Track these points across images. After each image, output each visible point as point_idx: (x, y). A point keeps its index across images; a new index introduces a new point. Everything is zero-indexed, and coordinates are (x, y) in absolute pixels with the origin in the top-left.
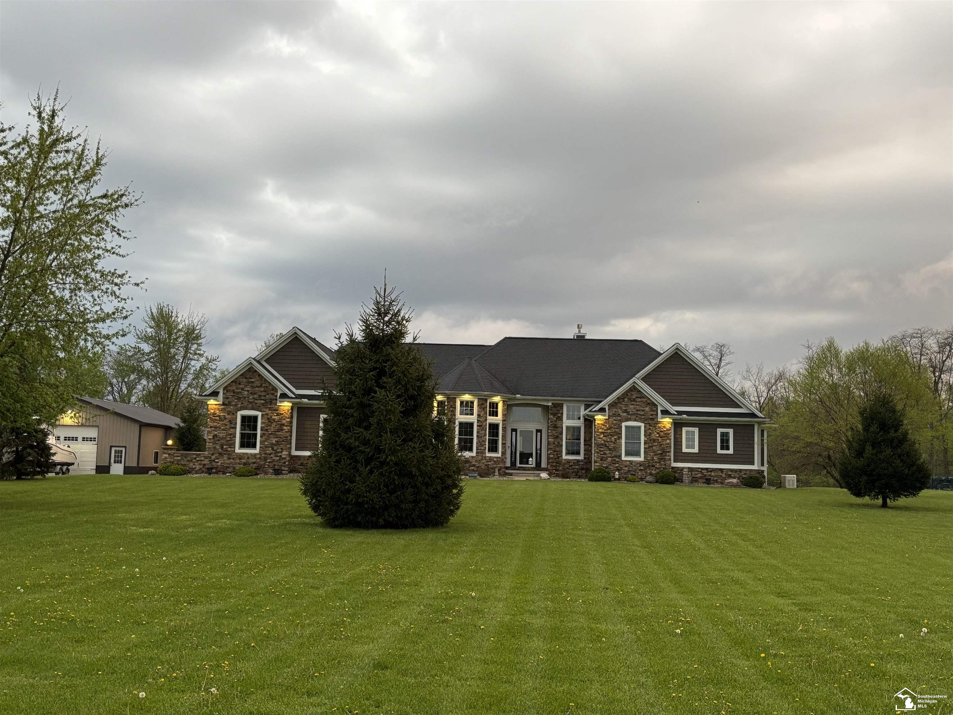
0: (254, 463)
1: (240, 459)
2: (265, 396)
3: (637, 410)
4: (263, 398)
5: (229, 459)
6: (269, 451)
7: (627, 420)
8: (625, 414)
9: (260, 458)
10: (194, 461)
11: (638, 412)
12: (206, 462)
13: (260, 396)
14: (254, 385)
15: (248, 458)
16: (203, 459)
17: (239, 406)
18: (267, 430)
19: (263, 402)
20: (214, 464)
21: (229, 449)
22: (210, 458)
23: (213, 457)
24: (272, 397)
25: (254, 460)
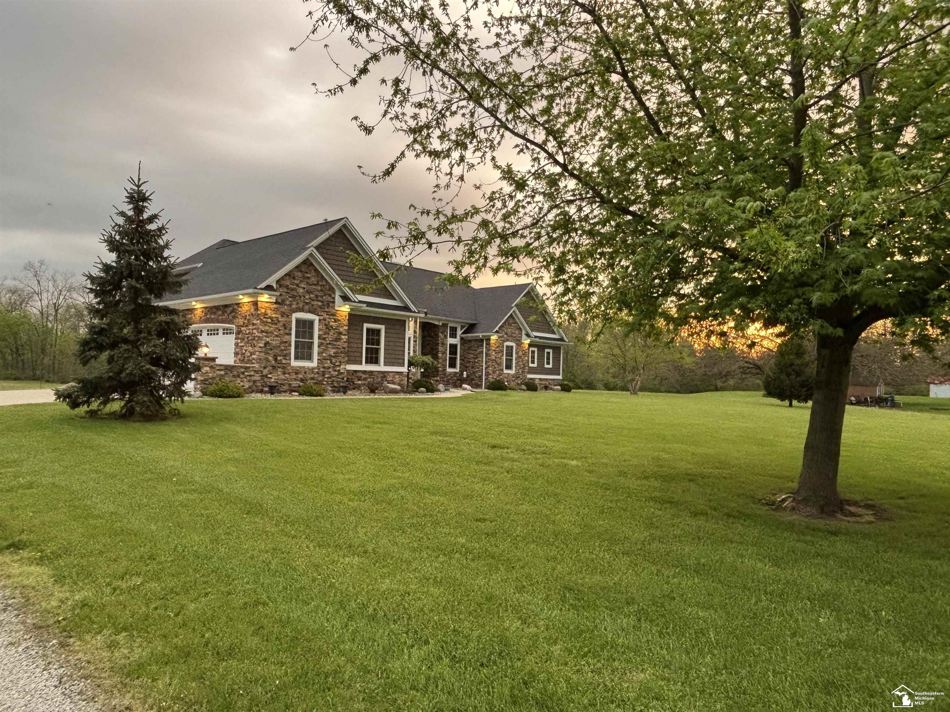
0: (312, 379)
1: (297, 373)
2: (322, 297)
4: (320, 298)
5: (284, 373)
6: (328, 364)
9: (318, 373)
10: (242, 376)
12: (257, 377)
13: (317, 296)
14: (310, 281)
15: (305, 373)
16: (252, 373)
17: (294, 306)
18: (324, 339)
19: (320, 304)
20: (266, 380)
21: (284, 361)
22: (262, 372)
23: (265, 372)
24: (330, 299)
25: (312, 376)
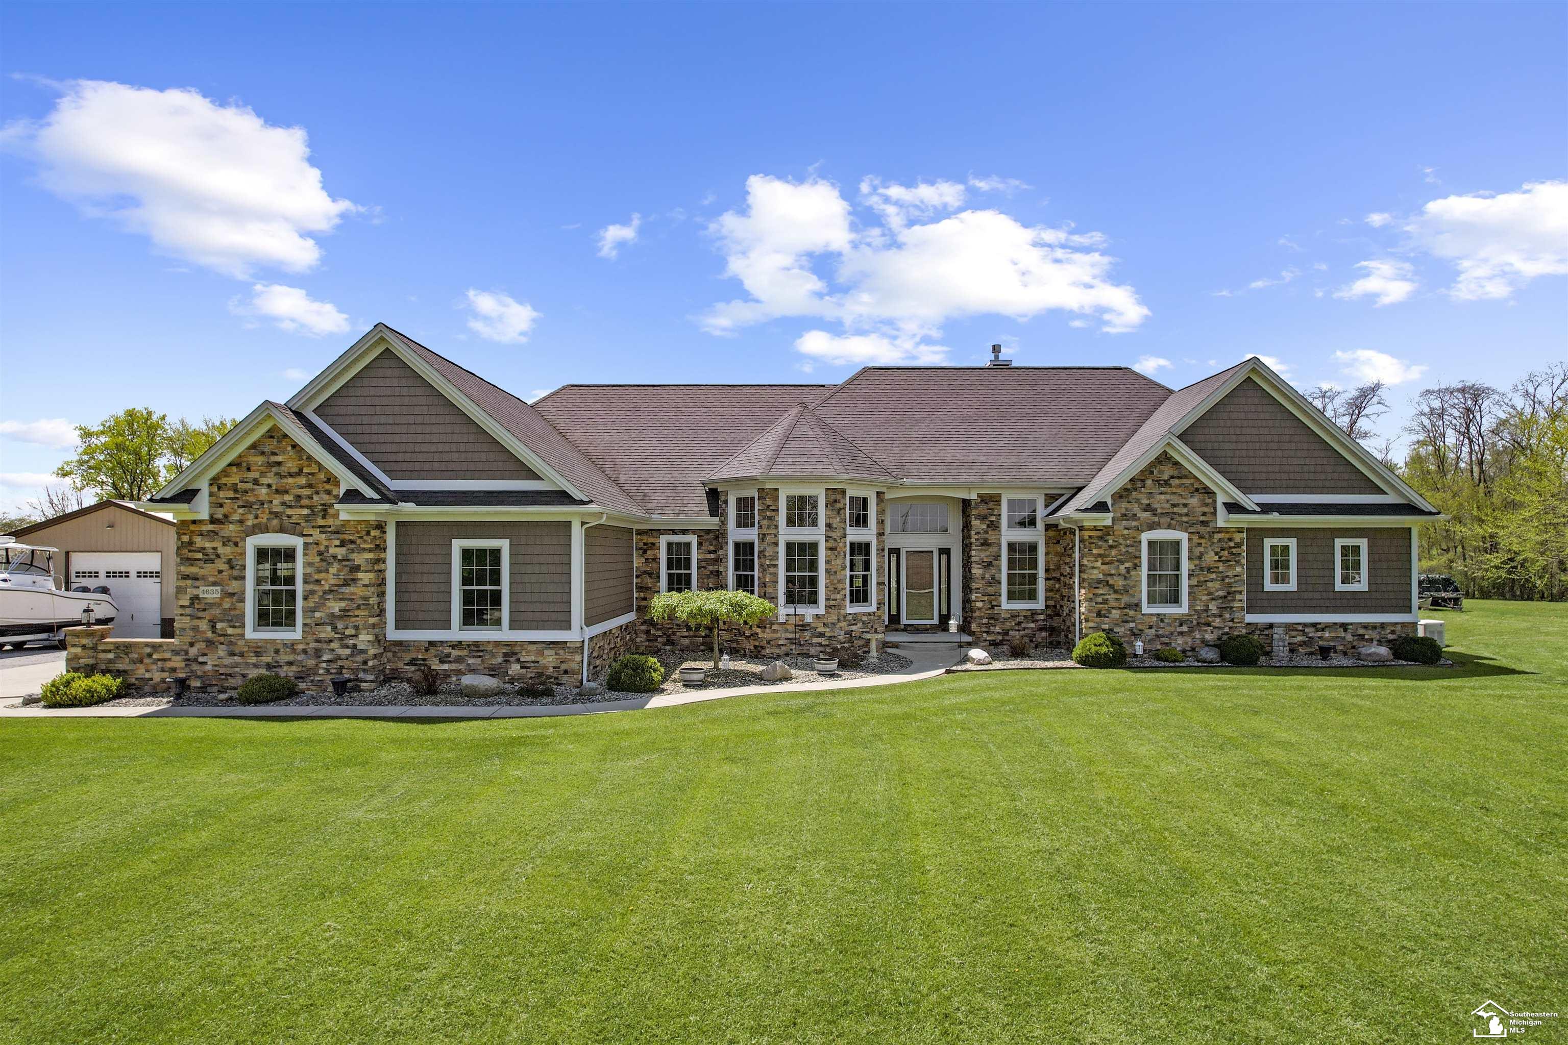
0: (290, 664)
1: (258, 654)
2: (310, 497)
3: (1174, 505)
4: (305, 502)
5: (232, 654)
6: (326, 632)
7: (1152, 527)
8: (1147, 515)
9: (305, 651)
10: (147, 661)
11: (1176, 510)
12: (177, 662)
13: (299, 497)
14: (283, 469)
15: (277, 652)
16: (167, 655)
17: (250, 523)
18: (318, 582)
19: (305, 511)
20: (195, 667)
21: (230, 631)
22: (187, 653)
23: (193, 651)
24: (326, 498)
25: (291, 658)
